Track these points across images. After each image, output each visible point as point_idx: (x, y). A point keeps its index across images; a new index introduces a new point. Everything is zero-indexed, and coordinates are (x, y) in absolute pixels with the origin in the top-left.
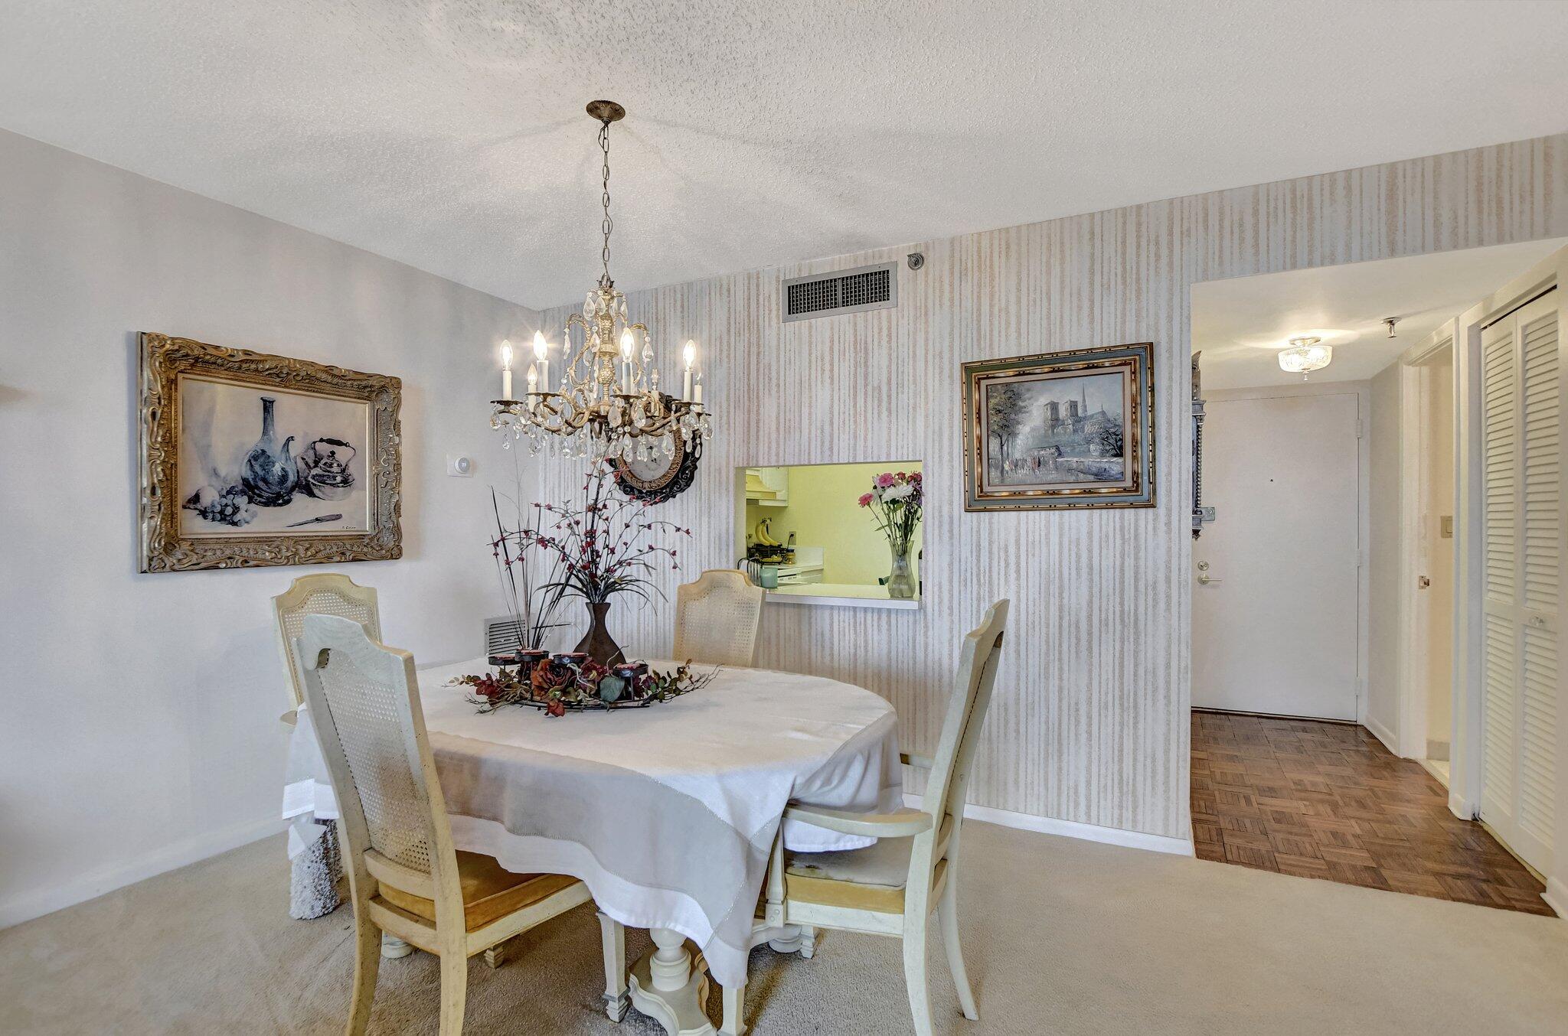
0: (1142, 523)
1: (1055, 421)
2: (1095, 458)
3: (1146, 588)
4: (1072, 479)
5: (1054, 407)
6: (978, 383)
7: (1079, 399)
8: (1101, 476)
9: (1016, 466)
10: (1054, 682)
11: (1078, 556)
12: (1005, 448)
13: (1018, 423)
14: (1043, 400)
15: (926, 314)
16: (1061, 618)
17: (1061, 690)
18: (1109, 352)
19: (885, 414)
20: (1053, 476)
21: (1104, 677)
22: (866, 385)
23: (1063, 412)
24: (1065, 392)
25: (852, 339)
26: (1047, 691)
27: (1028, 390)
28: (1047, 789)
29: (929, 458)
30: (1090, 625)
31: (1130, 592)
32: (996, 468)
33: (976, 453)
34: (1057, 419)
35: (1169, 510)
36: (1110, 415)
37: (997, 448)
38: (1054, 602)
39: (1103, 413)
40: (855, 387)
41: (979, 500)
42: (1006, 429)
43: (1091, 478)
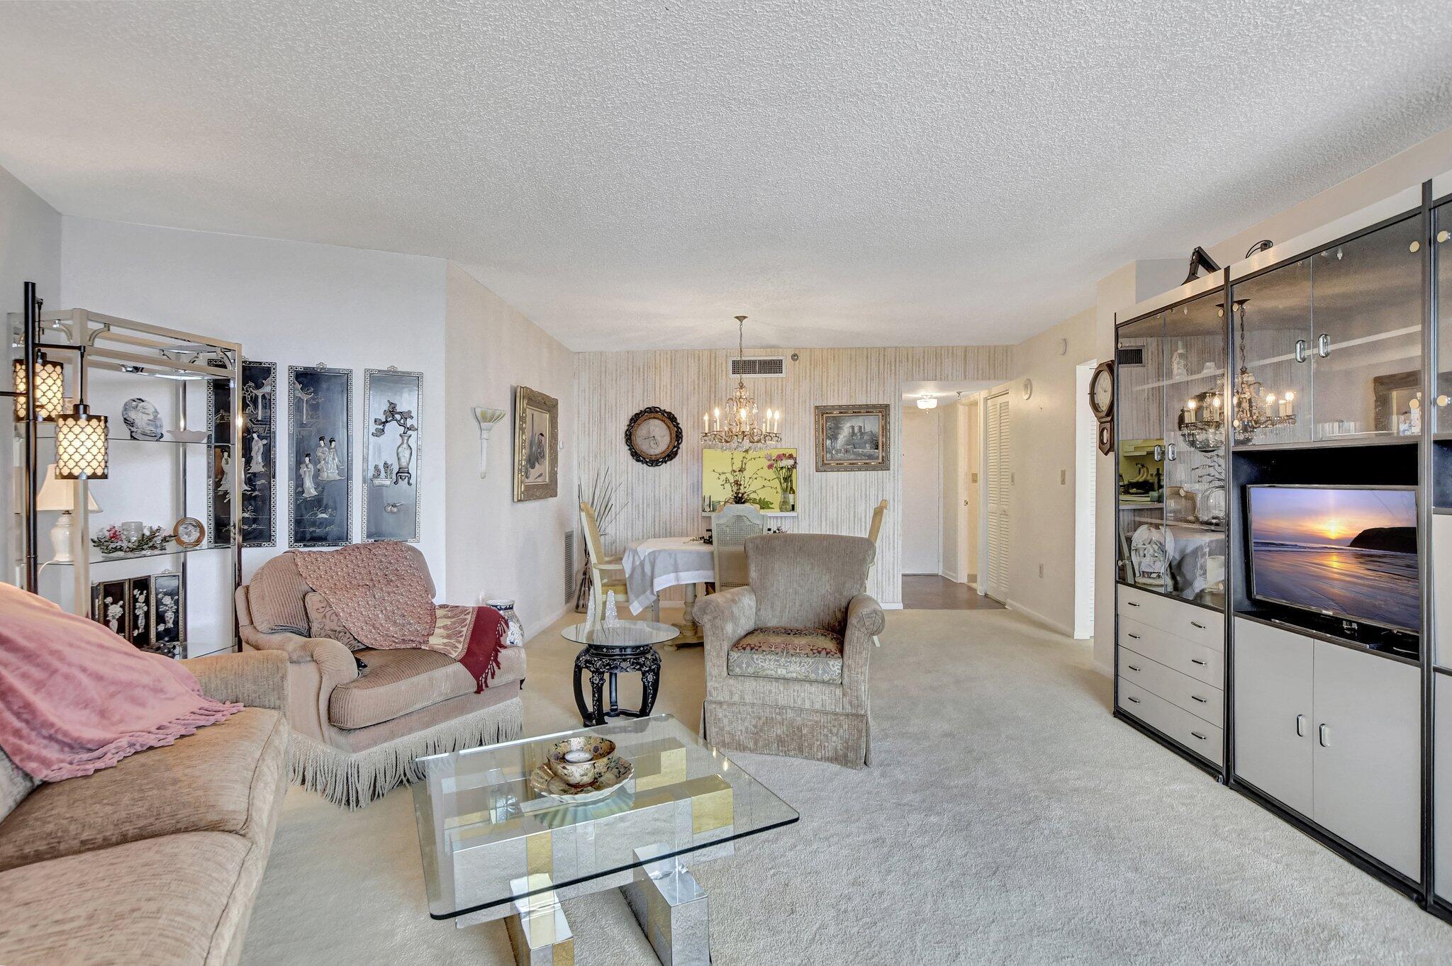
0: (885, 476)
1: (853, 434)
2: (868, 449)
4: (860, 458)
5: (853, 428)
6: (822, 416)
7: (862, 425)
8: (870, 457)
9: (838, 452)
11: (861, 490)
12: (833, 444)
13: (839, 434)
14: (848, 425)
15: (799, 382)
18: (874, 406)
20: (852, 457)
23: (856, 430)
24: (857, 422)
25: (765, 390)
27: (843, 420)
29: (800, 449)
32: (829, 453)
33: (820, 448)
35: (894, 472)
36: (874, 432)
37: (830, 445)
39: (872, 432)
41: (822, 466)
42: (834, 437)
43: (866, 458)
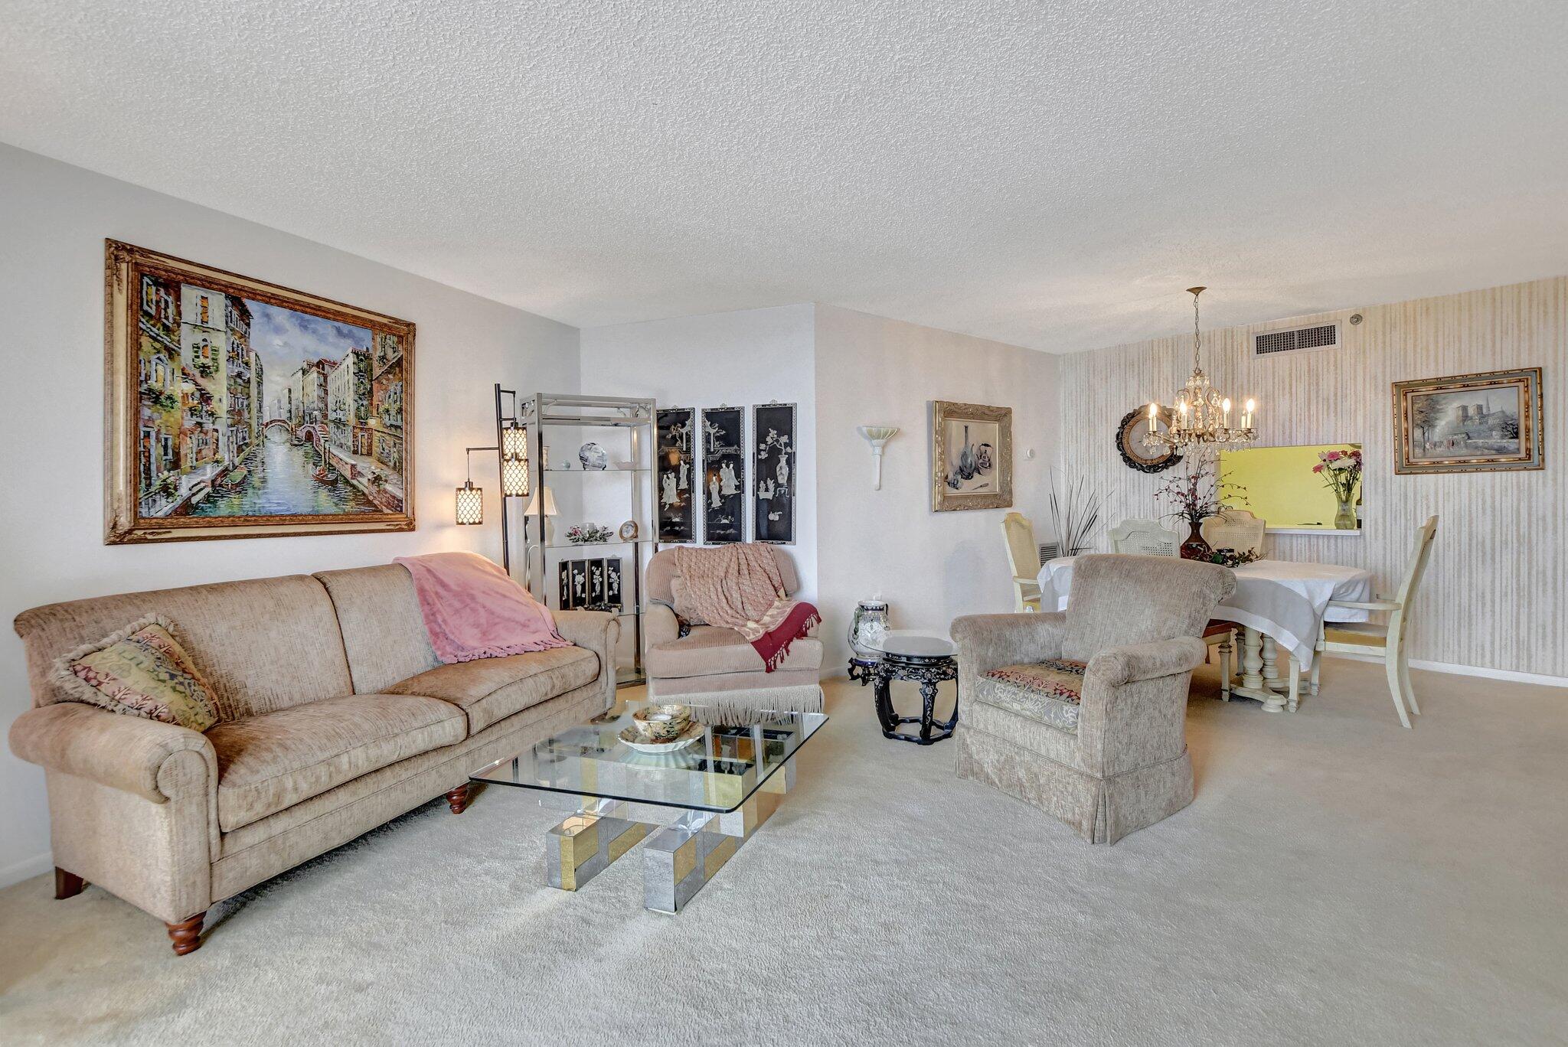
0: (1534, 480)
1: (1466, 417)
2: (1496, 439)
3: (1537, 520)
4: (1479, 453)
5: (1465, 409)
6: (1405, 395)
7: (1483, 403)
8: (1501, 451)
9: (1435, 445)
10: (1465, 580)
11: (1484, 502)
12: (1426, 434)
13: (1436, 419)
14: (1456, 404)
15: (1364, 352)
16: (1470, 540)
17: (1470, 584)
18: (1506, 373)
19: (1332, 414)
20: (1464, 451)
21: (1504, 576)
22: (1317, 397)
23: (1471, 412)
24: (1472, 401)
25: (1307, 369)
26: (1460, 586)
27: (1444, 398)
28: (1460, 646)
29: (1367, 441)
30: (1493, 543)
31: (1524, 524)
32: (1419, 447)
33: (1403, 438)
34: (1467, 416)
35: (1555, 472)
36: (1508, 413)
37: (1421, 435)
38: (1465, 529)
39: (1503, 412)
40: (1309, 399)
41: (1406, 467)
42: (1427, 423)
43: (1494, 452)
